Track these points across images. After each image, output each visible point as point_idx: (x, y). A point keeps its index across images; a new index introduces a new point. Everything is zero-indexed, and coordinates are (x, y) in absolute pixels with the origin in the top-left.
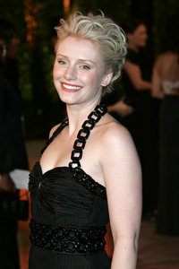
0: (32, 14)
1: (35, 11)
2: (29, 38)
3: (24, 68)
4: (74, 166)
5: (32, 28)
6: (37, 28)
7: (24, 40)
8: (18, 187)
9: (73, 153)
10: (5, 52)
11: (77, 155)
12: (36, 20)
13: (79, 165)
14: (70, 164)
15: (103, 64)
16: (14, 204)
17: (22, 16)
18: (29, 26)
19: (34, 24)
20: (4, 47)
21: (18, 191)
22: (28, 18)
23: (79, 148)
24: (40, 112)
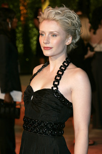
0: (24, 5)
1: (26, 4)
2: (22, 19)
3: (19, 35)
4: (55, 89)
5: (24, 14)
6: (27, 14)
7: (19, 20)
8: (15, 100)
9: (54, 82)
10: (10, 26)
11: (56, 83)
12: (26, 9)
13: (57, 88)
14: (52, 88)
15: (64, 32)
16: (12, 109)
17: (18, 7)
18: (22, 12)
19: (25, 11)
20: (10, 23)
21: (15, 102)
22: (22, 8)
23: (57, 80)
24: (27, 60)
